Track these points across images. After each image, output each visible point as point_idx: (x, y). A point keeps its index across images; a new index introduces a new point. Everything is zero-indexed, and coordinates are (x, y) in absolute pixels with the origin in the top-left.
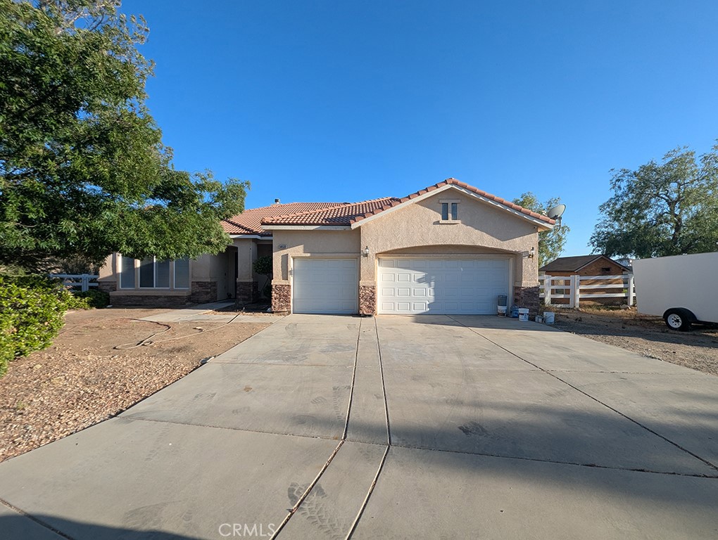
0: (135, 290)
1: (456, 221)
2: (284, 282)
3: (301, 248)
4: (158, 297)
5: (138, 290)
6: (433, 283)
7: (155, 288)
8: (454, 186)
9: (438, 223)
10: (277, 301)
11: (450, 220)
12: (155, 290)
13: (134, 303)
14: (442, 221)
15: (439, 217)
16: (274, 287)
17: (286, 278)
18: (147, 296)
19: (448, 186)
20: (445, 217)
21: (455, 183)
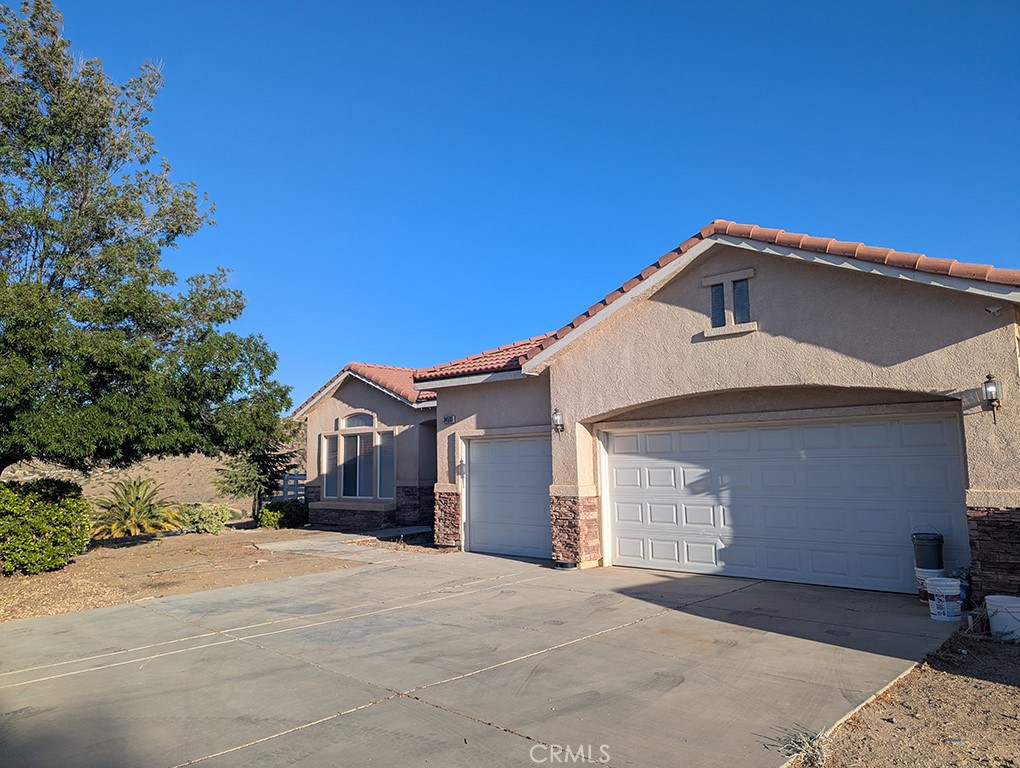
0: (338, 500)
1: (746, 327)
2: (450, 488)
3: (472, 420)
5: (340, 500)
6: (725, 495)
7: (358, 497)
8: (720, 241)
9: (699, 338)
10: (441, 524)
11: (731, 325)
12: (356, 500)
13: (331, 522)
14: (710, 331)
15: (704, 323)
16: (437, 497)
17: (453, 481)
18: (343, 511)
19: (706, 244)
20: (719, 321)
21: (720, 232)
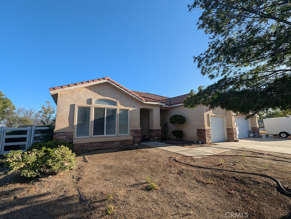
0: (90, 138)
2: (209, 128)
4: (113, 142)
5: (92, 138)
7: (105, 135)
10: (207, 137)
16: (206, 130)
17: (209, 125)
